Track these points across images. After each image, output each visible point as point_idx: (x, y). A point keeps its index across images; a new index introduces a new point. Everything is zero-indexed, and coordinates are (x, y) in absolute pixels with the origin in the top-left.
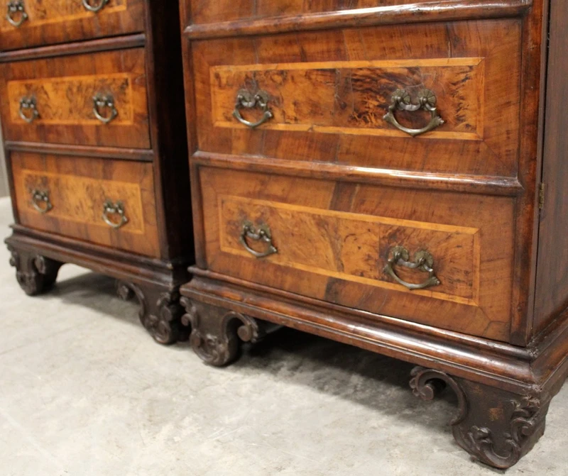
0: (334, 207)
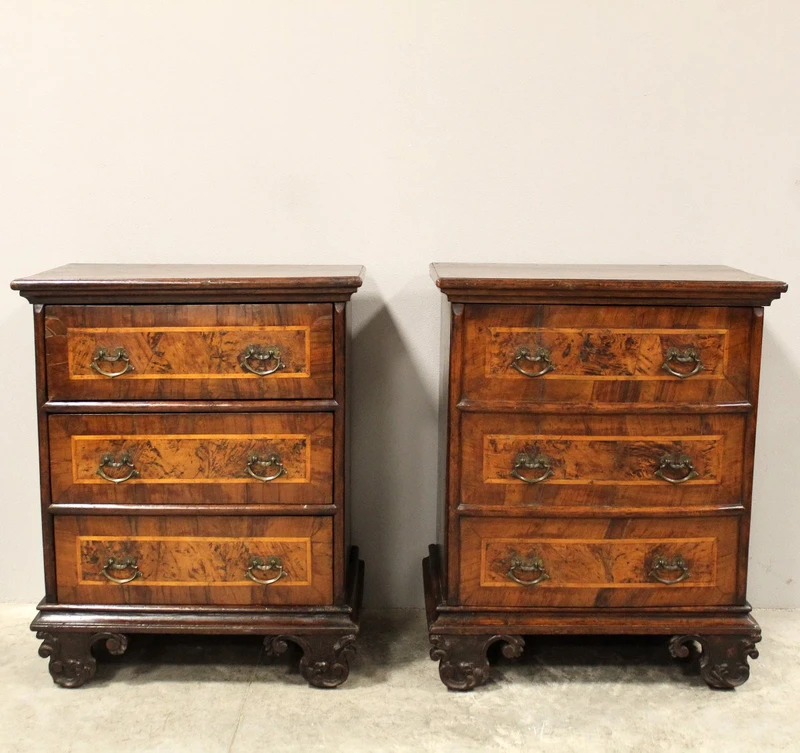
0: (609, 536)
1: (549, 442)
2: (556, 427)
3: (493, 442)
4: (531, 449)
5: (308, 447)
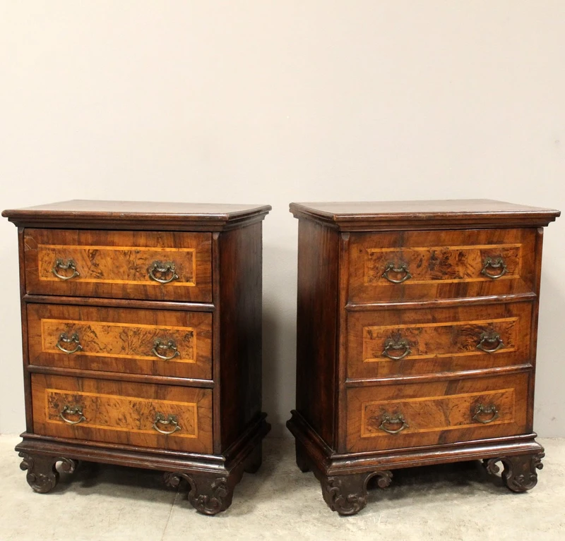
0: (447, 394)
1: (408, 329)
2: (412, 319)
4: (396, 335)
5: (195, 337)
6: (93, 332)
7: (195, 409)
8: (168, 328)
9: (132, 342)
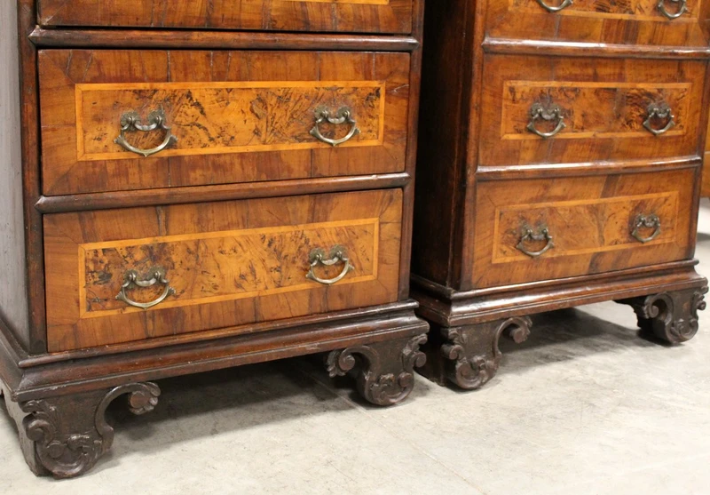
0: (604, 195)
1: (561, 89)
2: (568, 72)
3: (512, 90)
5: (382, 98)
6: (198, 105)
7: (376, 228)
8: (339, 84)
9: (274, 118)
